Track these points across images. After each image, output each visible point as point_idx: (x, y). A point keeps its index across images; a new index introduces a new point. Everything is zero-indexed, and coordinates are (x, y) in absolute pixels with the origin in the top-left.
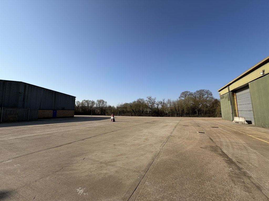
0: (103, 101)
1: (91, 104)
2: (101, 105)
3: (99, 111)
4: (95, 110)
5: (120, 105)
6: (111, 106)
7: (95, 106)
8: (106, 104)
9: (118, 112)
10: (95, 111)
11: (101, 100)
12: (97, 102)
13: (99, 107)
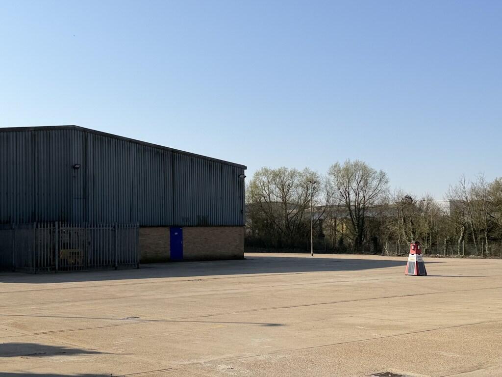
0: (364, 168)
1: (300, 190)
2: (357, 194)
3: (343, 228)
4: (321, 225)
5: (468, 187)
6: (412, 195)
7: (321, 199)
8: (383, 187)
9: (458, 232)
10: (321, 230)
11: (352, 162)
12: (332, 178)
13: (343, 202)
